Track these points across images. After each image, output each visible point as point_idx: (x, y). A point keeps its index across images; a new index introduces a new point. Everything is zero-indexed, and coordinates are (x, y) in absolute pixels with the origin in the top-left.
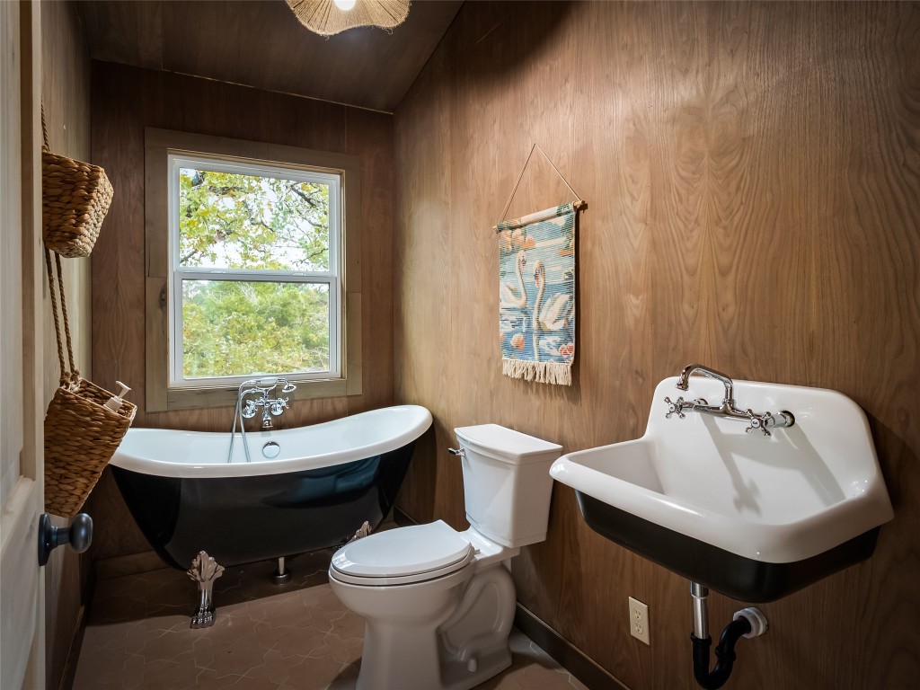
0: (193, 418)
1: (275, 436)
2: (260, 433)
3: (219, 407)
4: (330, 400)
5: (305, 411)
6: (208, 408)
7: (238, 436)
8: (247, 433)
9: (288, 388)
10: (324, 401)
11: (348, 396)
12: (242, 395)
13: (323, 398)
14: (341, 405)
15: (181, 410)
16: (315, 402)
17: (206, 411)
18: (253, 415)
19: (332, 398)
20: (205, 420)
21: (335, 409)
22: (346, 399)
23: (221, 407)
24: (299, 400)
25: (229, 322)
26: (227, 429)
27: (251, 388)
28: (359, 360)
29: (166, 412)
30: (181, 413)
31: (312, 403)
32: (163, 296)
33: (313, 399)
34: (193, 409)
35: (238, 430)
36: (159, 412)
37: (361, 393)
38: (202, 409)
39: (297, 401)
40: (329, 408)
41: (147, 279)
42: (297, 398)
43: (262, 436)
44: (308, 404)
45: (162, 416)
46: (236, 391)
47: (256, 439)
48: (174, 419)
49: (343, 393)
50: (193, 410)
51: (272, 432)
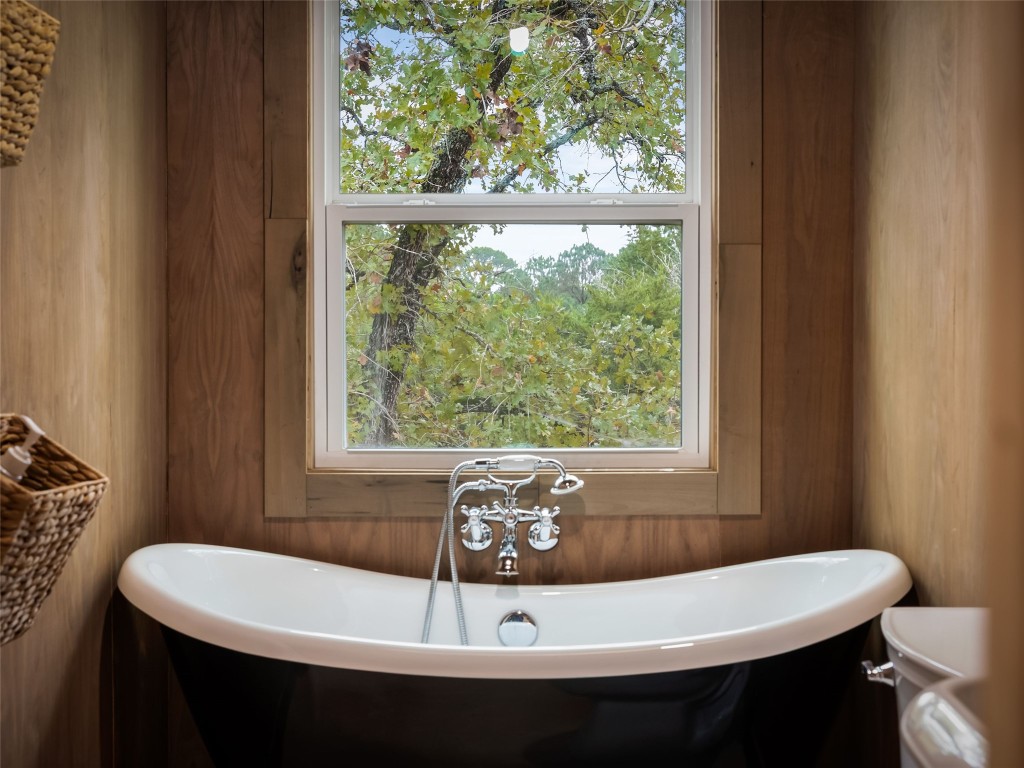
0: (359, 538)
1: (528, 597)
2: (494, 588)
3: (412, 519)
4: (675, 524)
5: (611, 544)
6: (390, 519)
7: (444, 589)
8: (463, 586)
9: (563, 485)
10: (661, 522)
11: (723, 518)
12: (456, 493)
13: (656, 517)
14: (702, 539)
15: (337, 519)
16: (637, 525)
17: (385, 526)
18: (488, 543)
19: (681, 517)
20: (384, 547)
21: (687, 547)
22: (717, 522)
23: (419, 519)
24: (598, 517)
25: (616, 339)
26: (421, 572)
27: (475, 478)
28: (752, 423)
29: (304, 520)
30: (333, 525)
31: (629, 529)
32: (299, 260)
33: (630, 518)
34: (358, 518)
35: (445, 576)
36: (291, 520)
37: (757, 511)
38: (376, 519)
39: (591, 518)
40: (673, 543)
41: (268, 222)
42: (590, 510)
43: (498, 594)
44: (619, 529)
45: (297, 529)
46: (442, 482)
47: (486, 601)
48: (322, 538)
49: (708, 508)
50: (359, 520)
51: (521, 588)
